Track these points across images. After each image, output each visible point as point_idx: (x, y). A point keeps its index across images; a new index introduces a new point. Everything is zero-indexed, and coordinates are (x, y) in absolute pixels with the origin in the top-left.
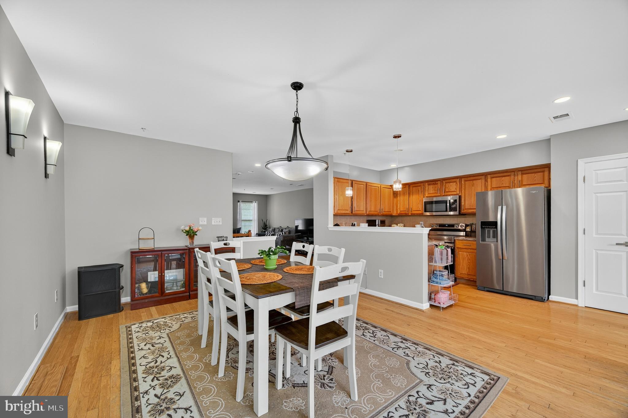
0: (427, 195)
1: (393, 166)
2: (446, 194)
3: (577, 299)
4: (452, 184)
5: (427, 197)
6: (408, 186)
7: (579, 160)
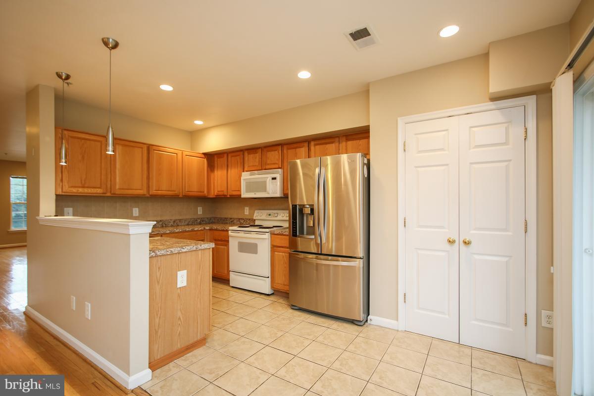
0: (246, 169)
2: (268, 167)
3: (397, 320)
4: (273, 153)
5: (247, 171)
6: (226, 155)
7: (399, 118)
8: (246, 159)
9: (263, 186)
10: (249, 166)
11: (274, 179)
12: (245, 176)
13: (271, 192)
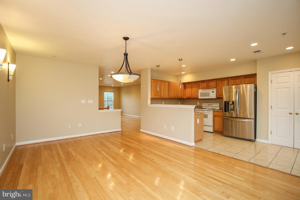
0: (200, 88)
1: (183, 73)
2: (210, 88)
3: (268, 140)
4: (212, 82)
5: (200, 89)
6: (191, 83)
7: (269, 72)
8: (200, 85)
9: (208, 94)
10: (201, 87)
11: (213, 92)
12: (200, 91)
13: (212, 97)
